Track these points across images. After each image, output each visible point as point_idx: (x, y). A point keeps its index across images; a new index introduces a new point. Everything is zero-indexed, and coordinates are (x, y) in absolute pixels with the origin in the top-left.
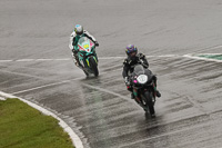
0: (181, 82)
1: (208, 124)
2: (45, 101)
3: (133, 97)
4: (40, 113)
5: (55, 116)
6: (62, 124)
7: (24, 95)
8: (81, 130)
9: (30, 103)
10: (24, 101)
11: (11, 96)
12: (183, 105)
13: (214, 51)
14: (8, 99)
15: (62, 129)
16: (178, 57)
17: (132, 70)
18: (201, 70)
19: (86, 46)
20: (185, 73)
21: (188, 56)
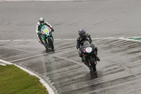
0: (117, 55)
1: (134, 81)
2: (31, 67)
3: (83, 61)
4: (28, 74)
5: (37, 76)
6: (42, 81)
7: (17, 62)
8: (54, 85)
9: (21, 68)
10: (18, 66)
11: (9, 63)
12: (118, 69)
13: (138, 35)
14: (8, 65)
15: (41, 84)
16: (116, 39)
17: (82, 44)
18: (130, 47)
19: (46, 31)
20: (120, 49)
21: (122, 38)
